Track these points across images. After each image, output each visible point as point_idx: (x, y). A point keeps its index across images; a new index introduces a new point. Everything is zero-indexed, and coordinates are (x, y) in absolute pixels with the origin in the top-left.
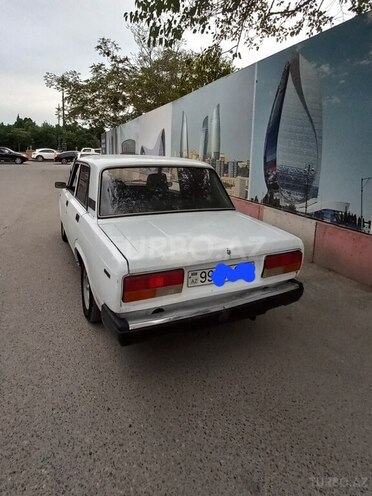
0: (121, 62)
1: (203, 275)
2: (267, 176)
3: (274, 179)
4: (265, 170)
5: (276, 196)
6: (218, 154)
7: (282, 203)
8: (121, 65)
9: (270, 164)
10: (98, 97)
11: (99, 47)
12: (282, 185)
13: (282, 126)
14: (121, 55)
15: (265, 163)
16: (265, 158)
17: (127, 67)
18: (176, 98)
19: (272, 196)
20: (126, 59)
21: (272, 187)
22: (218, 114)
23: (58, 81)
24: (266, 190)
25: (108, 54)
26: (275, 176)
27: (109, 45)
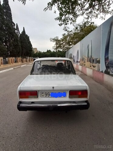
0: (70, 32)
1: (46, 94)
2: (106, 63)
3: (108, 64)
4: (105, 61)
5: (109, 70)
6: (91, 56)
7: (111, 73)
8: (70, 33)
9: (106, 59)
10: (64, 42)
11: (64, 29)
12: (111, 66)
13: (110, 45)
14: (70, 30)
15: (105, 59)
16: (105, 57)
17: (72, 33)
18: (81, 40)
19: (107, 70)
20: (72, 31)
21: (107, 67)
22: (91, 43)
23: (53, 40)
24: (105, 68)
25: (66, 31)
26: (108, 63)
27: (66, 28)
